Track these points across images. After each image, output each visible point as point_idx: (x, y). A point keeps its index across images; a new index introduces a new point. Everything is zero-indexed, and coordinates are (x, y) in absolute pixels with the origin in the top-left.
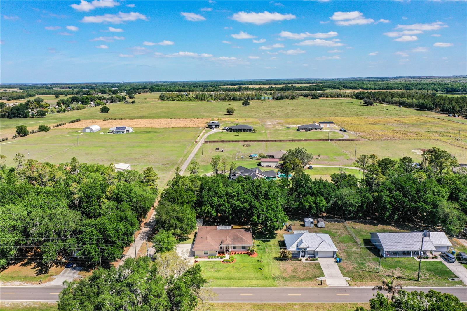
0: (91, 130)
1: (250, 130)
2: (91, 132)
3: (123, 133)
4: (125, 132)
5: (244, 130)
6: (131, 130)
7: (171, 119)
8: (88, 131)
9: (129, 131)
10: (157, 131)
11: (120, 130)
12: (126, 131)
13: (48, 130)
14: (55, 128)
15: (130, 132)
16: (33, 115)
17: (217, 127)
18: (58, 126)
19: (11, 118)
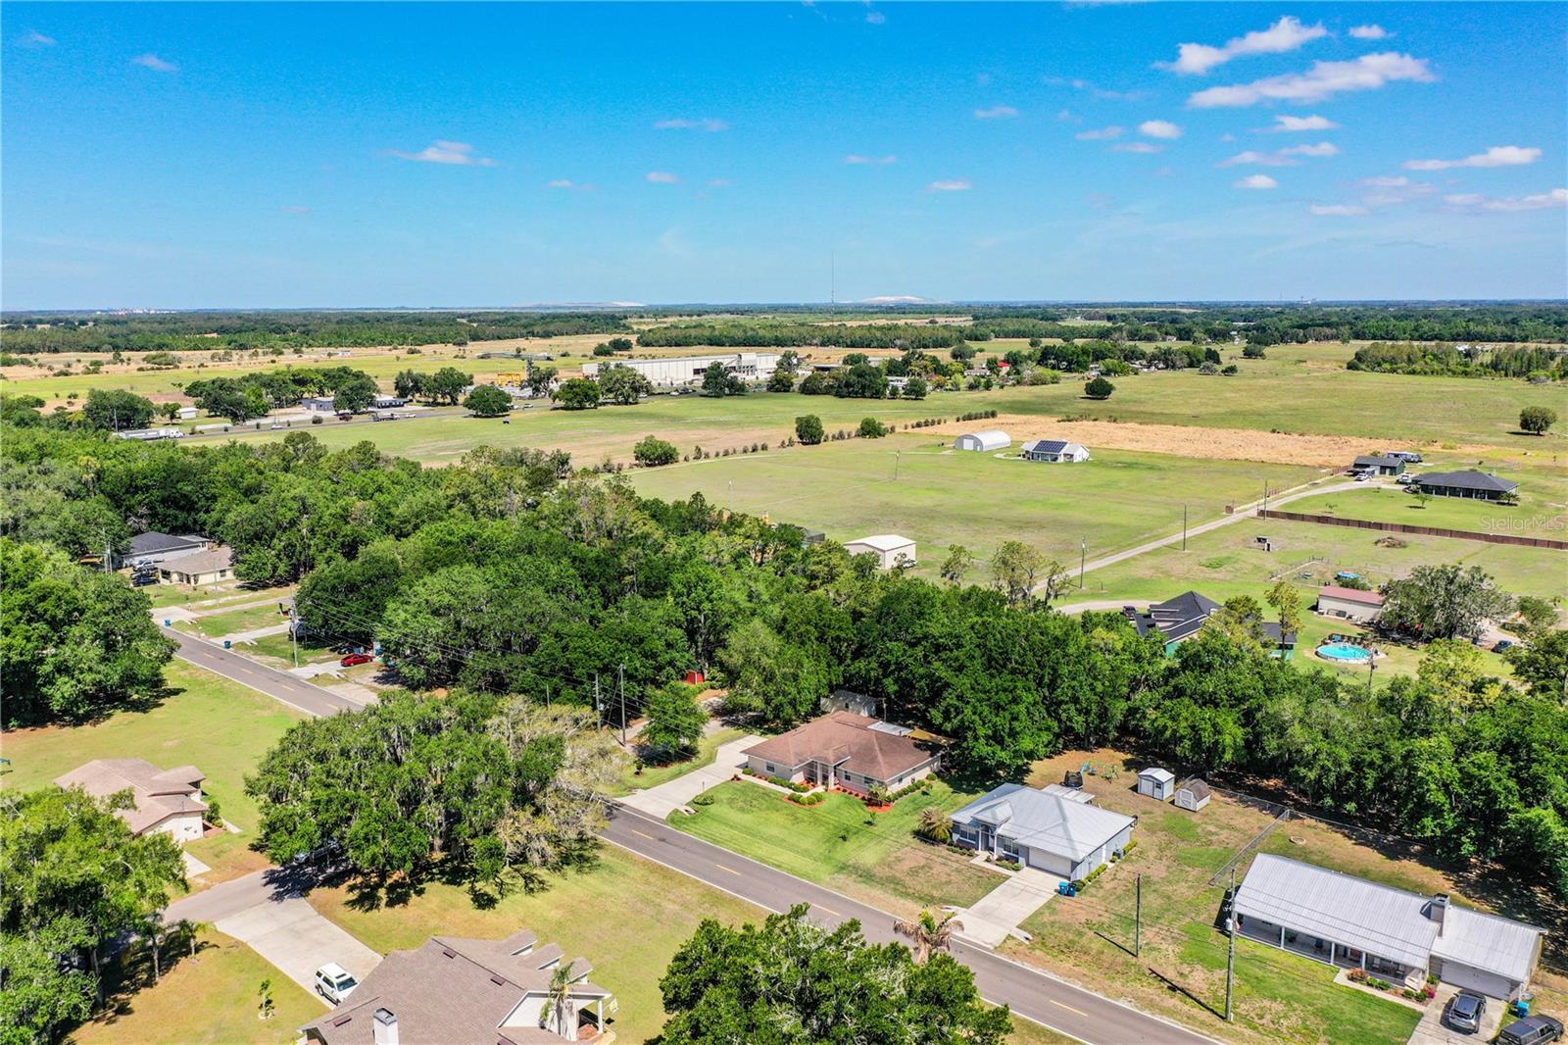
0: (978, 442)
1: (1495, 495)
2: (975, 450)
3: (1056, 459)
4: (1061, 459)
5: (1468, 493)
6: (1081, 454)
7: (1274, 431)
8: (968, 445)
9: (1072, 456)
10: (1163, 463)
11: (1048, 451)
12: (1065, 455)
13: (880, 435)
14: (910, 430)
15: (1077, 459)
16: (894, 394)
17: (1388, 471)
18: (919, 425)
19: (842, 397)
